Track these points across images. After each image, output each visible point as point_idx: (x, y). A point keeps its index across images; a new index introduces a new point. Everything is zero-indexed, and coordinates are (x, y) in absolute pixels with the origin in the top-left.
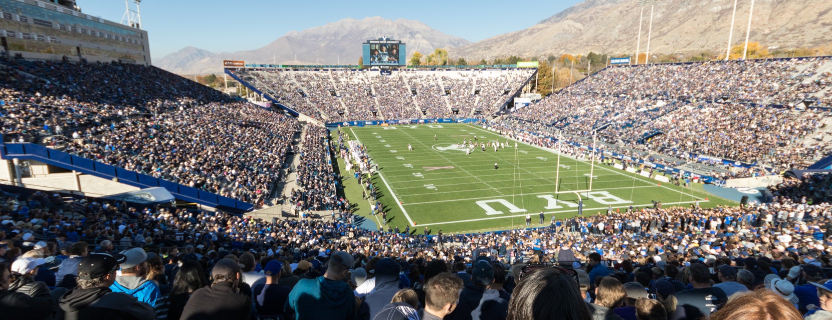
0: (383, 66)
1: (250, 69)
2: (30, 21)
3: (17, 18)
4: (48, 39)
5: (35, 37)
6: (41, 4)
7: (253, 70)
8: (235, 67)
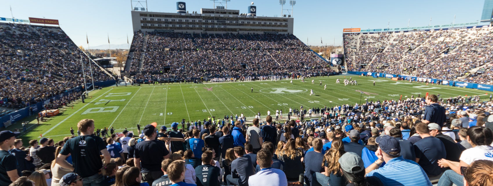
1: (364, 33)
2: (216, 22)
3: (210, 21)
4: (222, 27)
5: (216, 26)
6: (222, 15)
7: (367, 33)
8: (353, 32)
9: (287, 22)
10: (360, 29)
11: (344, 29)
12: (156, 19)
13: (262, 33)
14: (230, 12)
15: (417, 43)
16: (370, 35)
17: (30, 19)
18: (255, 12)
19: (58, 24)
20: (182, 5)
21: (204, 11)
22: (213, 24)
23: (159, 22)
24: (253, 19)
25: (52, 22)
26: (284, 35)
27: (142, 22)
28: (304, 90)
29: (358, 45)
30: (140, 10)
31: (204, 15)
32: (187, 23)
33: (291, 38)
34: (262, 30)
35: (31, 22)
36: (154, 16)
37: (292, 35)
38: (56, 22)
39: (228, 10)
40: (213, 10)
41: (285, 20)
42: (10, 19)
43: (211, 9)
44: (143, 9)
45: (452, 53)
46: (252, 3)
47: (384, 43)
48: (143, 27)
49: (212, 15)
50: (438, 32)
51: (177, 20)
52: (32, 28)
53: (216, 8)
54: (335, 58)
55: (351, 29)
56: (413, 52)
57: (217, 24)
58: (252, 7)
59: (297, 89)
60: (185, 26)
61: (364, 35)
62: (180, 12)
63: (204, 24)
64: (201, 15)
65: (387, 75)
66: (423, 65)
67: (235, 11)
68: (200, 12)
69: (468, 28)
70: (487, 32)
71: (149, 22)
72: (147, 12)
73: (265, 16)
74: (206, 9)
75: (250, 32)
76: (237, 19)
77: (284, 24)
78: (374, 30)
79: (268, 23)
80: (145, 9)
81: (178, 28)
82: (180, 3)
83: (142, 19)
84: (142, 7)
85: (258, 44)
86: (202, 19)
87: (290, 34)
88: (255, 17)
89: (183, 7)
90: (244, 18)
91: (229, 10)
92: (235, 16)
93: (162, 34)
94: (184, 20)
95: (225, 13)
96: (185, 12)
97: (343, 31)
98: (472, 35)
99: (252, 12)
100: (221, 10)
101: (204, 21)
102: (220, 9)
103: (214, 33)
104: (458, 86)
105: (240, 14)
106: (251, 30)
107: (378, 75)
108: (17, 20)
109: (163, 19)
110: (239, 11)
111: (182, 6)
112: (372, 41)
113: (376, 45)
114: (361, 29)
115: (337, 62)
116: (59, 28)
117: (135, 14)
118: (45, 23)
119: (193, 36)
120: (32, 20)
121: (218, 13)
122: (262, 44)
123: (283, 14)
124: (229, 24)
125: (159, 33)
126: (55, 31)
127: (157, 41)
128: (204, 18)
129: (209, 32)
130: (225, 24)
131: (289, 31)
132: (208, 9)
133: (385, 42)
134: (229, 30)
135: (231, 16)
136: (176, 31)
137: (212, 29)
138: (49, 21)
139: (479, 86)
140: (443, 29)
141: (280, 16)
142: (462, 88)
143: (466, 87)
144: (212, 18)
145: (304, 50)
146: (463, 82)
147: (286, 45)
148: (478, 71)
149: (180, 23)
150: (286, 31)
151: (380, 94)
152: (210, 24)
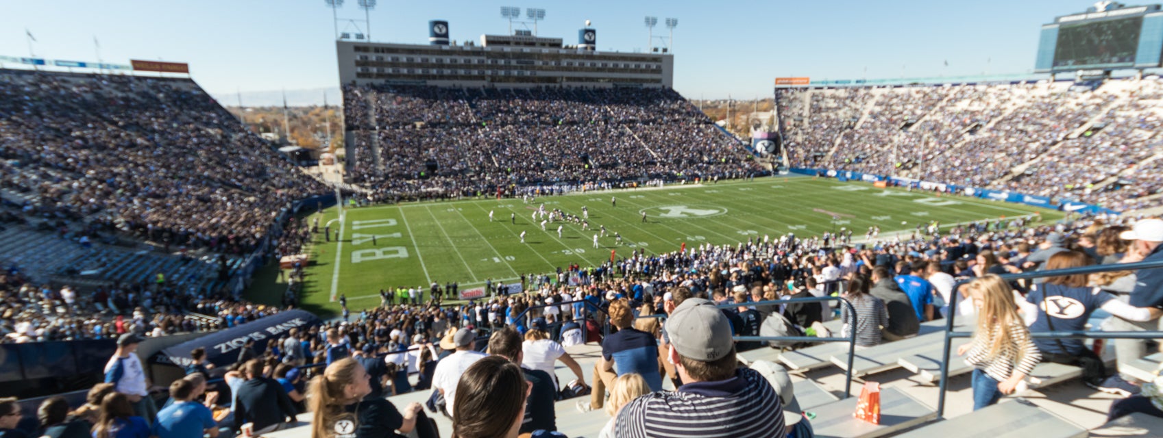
0: (1085, 69)
1: (817, 88)
2: (514, 62)
3: (502, 62)
4: (528, 73)
5: (515, 73)
6: (527, 50)
7: (821, 88)
8: (794, 86)
9: (660, 63)
10: (808, 79)
11: (777, 79)
12: (388, 58)
13: (610, 86)
14: (544, 43)
15: (919, 112)
16: (828, 92)
17: (134, 62)
18: (594, 42)
19: (187, 72)
20: (441, 26)
21: (491, 41)
22: (507, 67)
23: (394, 64)
24: (591, 57)
25: (176, 68)
26: (654, 90)
27: (358, 64)
28: (722, 211)
29: (806, 113)
30: (353, 39)
31: (489, 49)
32: (454, 66)
33: (670, 97)
34: (610, 80)
35: (136, 68)
36: (383, 51)
37: (671, 90)
38: (183, 67)
39: (540, 39)
40: (508, 37)
41: (656, 59)
42: (94, 65)
43: (503, 37)
44: (360, 36)
45: (983, 134)
46: (587, 22)
47: (856, 110)
48: (359, 75)
49: (507, 49)
50: (957, 88)
51: (433, 59)
52: (137, 82)
53: (514, 33)
54: (762, 139)
55: (791, 79)
56: (912, 129)
57: (515, 68)
58: (587, 31)
59: (708, 208)
60: (449, 71)
61: (818, 92)
62: (438, 42)
63: (488, 67)
64: (482, 48)
65: (865, 177)
66: (930, 157)
67: (554, 40)
68: (481, 42)
69: (1012, 83)
70: (1046, 93)
71: (373, 64)
72: (369, 43)
73: (614, 50)
74: (494, 37)
75: (585, 84)
76: (557, 57)
77: (654, 66)
78: (837, 82)
79: (622, 65)
80: (365, 36)
81: (436, 77)
82: (436, 23)
83: (358, 58)
84: (358, 32)
85: (606, 111)
86: (484, 58)
87: (666, 87)
88: (595, 53)
89: (444, 31)
90: (572, 54)
91: (542, 39)
92: (554, 50)
93: (401, 90)
94: (447, 60)
95: (532, 44)
96: (447, 43)
97: (774, 81)
98: (1019, 98)
99: (587, 42)
100: (524, 39)
101: (489, 62)
102: (523, 36)
103: (511, 85)
104: (991, 198)
105: (564, 46)
106: (588, 79)
107: (849, 175)
108: (108, 67)
109: (403, 58)
110: (561, 40)
111: (440, 28)
112: (832, 104)
113: (841, 113)
114: (811, 80)
115: (767, 148)
116: (190, 81)
117: (343, 47)
118: (161, 70)
119: (467, 94)
120: (137, 65)
121: (517, 43)
122: (613, 110)
123: (654, 46)
124: (541, 69)
125: (395, 87)
126: (184, 87)
127: (394, 106)
128: (488, 54)
129: (499, 86)
130: (533, 68)
131: (664, 82)
132: (498, 37)
133: (858, 107)
134: (542, 79)
135: (546, 50)
136: (430, 83)
137: (507, 78)
138: (169, 67)
139: (1027, 199)
140: (968, 84)
141: (646, 50)
142: (998, 203)
143: (1007, 200)
144: (504, 55)
145: (699, 124)
146: (1000, 192)
147: (661, 112)
148: (1027, 169)
149: (440, 65)
150: (659, 81)
151: (858, 216)
152: (501, 67)
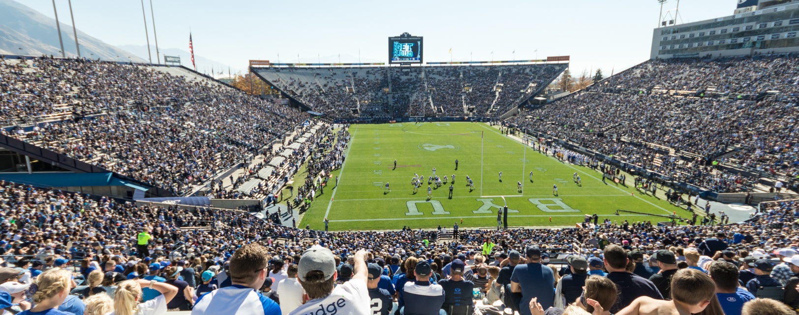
2: (786, 23)
3: (771, 25)
5: (785, 35)
12: (679, 36)
17: (548, 58)
19: (568, 60)
22: (777, 29)
23: (681, 41)
25: (564, 58)
27: (661, 44)
30: (668, 25)
35: (548, 60)
36: (678, 32)
38: (567, 58)
44: (671, 22)
48: (661, 52)
57: (787, 29)
60: (718, 42)
63: (756, 32)
64: (754, 12)
71: (669, 43)
72: (674, 26)
80: (674, 21)
81: (705, 48)
83: (662, 40)
84: (672, 19)
101: (758, 27)
109: (688, 35)
116: (566, 64)
117: (658, 33)
118: (558, 60)
120: (550, 59)
138: (561, 59)
152: (768, 31)
